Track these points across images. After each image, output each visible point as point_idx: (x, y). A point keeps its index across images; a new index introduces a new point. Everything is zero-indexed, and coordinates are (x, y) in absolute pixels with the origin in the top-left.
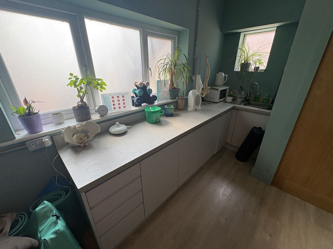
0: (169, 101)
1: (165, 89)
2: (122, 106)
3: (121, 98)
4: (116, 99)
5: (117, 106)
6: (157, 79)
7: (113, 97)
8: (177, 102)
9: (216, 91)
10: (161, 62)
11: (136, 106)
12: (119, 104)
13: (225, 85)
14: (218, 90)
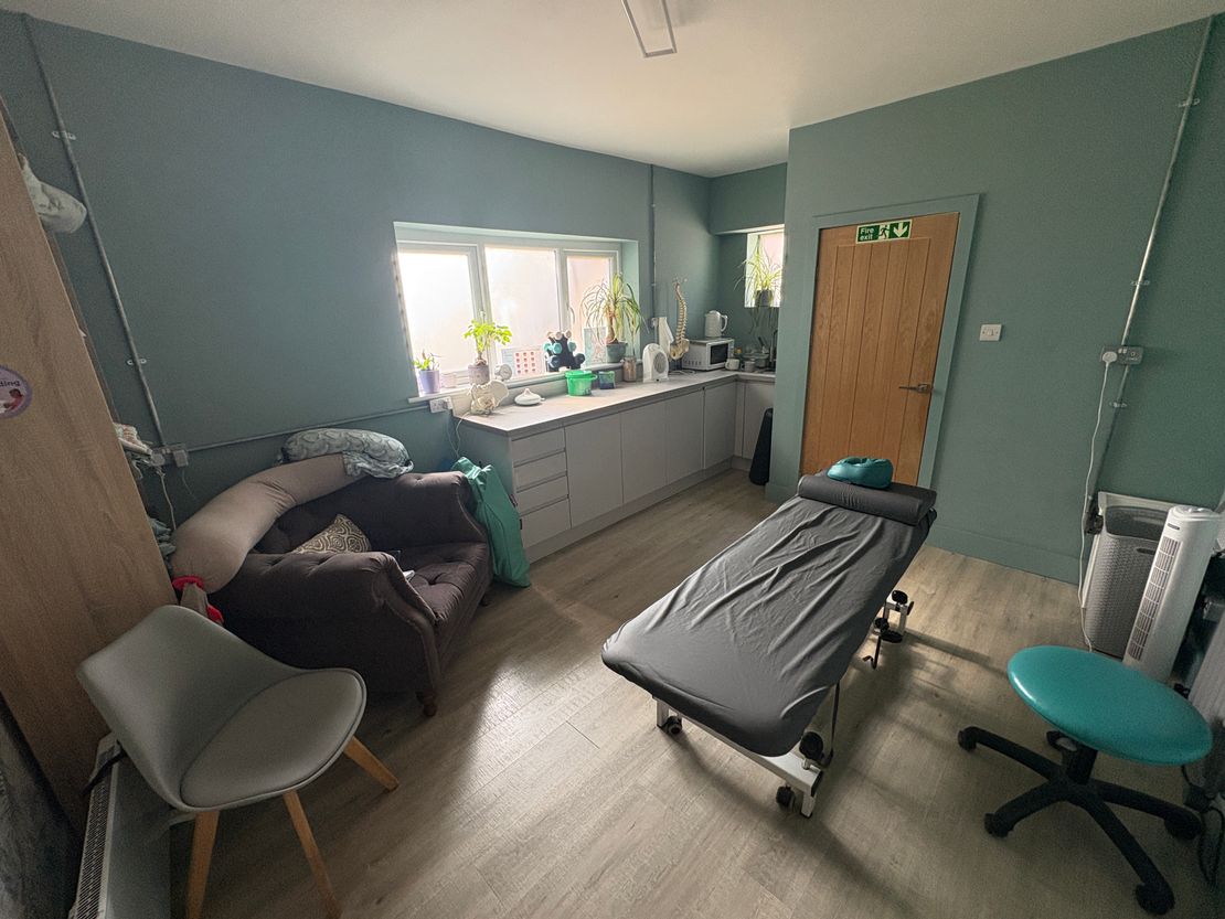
0: (607, 365)
1: (598, 344)
2: (530, 368)
3: (529, 356)
4: (522, 357)
5: (522, 368)
6: (584, 326)
7: (517, 355)
8: (622, 368)
9: (702, 348)
10: (590, 298)
11: (552, 370)
12: (526, 365)
13: (724, 335)
14: (705, 344)
